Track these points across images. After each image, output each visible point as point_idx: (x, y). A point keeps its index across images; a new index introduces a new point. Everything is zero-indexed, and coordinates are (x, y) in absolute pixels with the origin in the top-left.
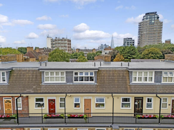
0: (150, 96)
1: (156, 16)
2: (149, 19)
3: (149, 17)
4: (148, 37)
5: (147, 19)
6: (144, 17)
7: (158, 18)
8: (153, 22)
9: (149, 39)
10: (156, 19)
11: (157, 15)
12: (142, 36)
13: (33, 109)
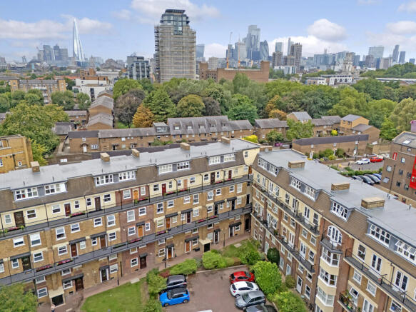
0: (218, 171)
1: (184, 19)
2: (172, 22)
3: (172, 18)
4: (175, 59)
5: (169, 21)
6: (163, 16)
7: (188, 22)
8: (180, 29)
9: (176, 63)
10: (185, 23)
11: (185, 15)
12: (163, 55)
13: (153, 193)
